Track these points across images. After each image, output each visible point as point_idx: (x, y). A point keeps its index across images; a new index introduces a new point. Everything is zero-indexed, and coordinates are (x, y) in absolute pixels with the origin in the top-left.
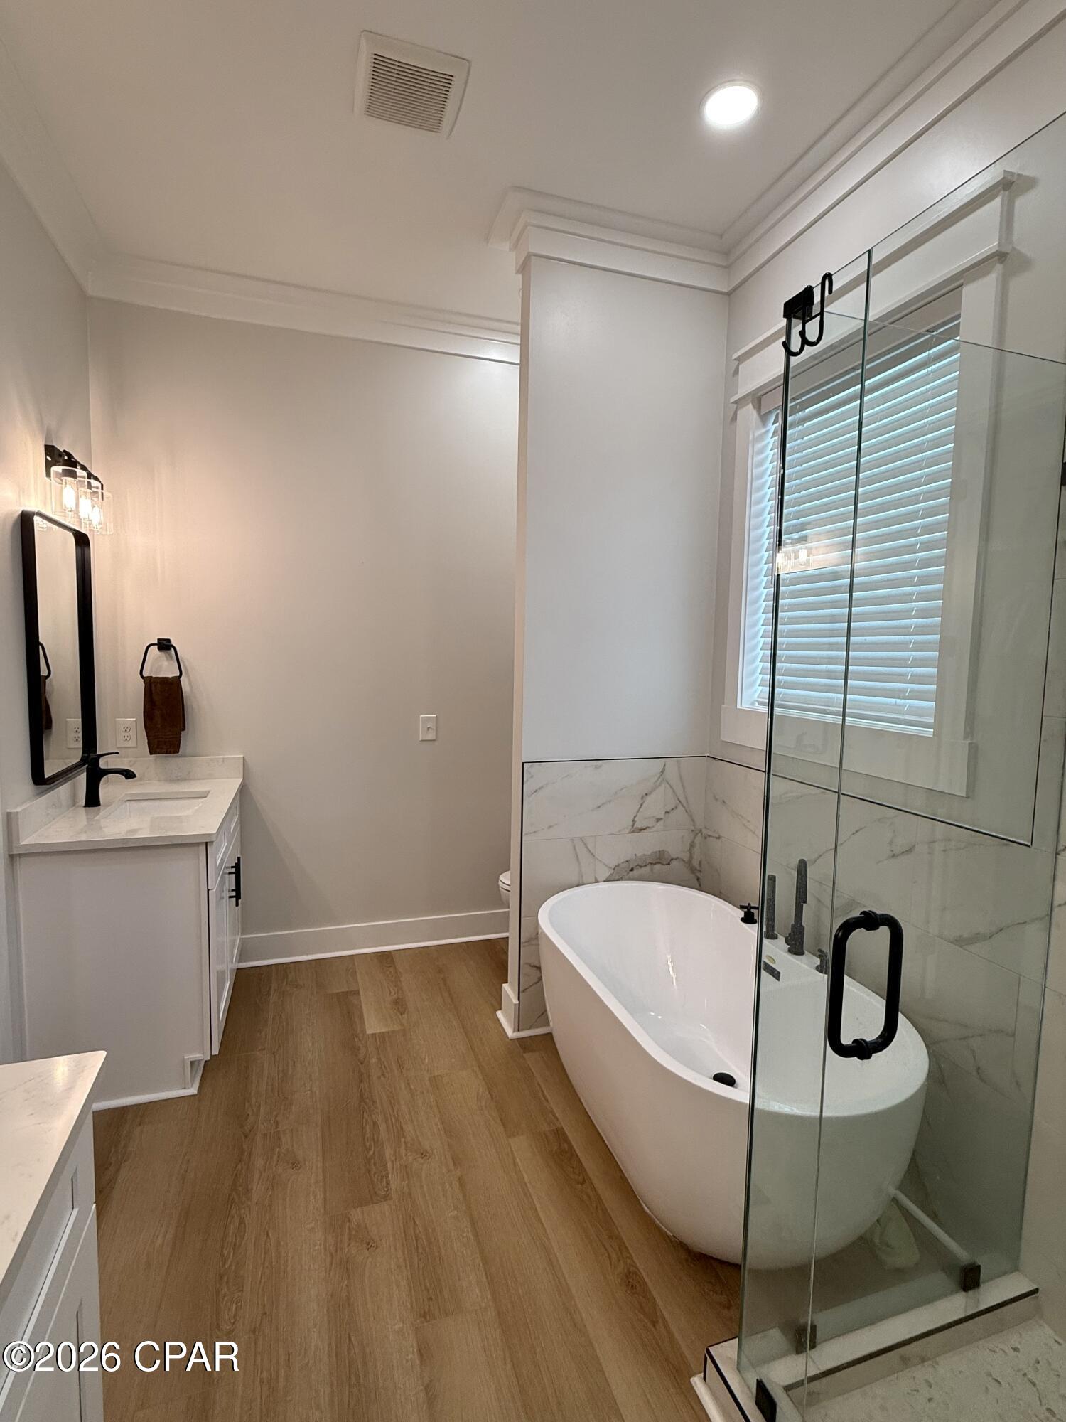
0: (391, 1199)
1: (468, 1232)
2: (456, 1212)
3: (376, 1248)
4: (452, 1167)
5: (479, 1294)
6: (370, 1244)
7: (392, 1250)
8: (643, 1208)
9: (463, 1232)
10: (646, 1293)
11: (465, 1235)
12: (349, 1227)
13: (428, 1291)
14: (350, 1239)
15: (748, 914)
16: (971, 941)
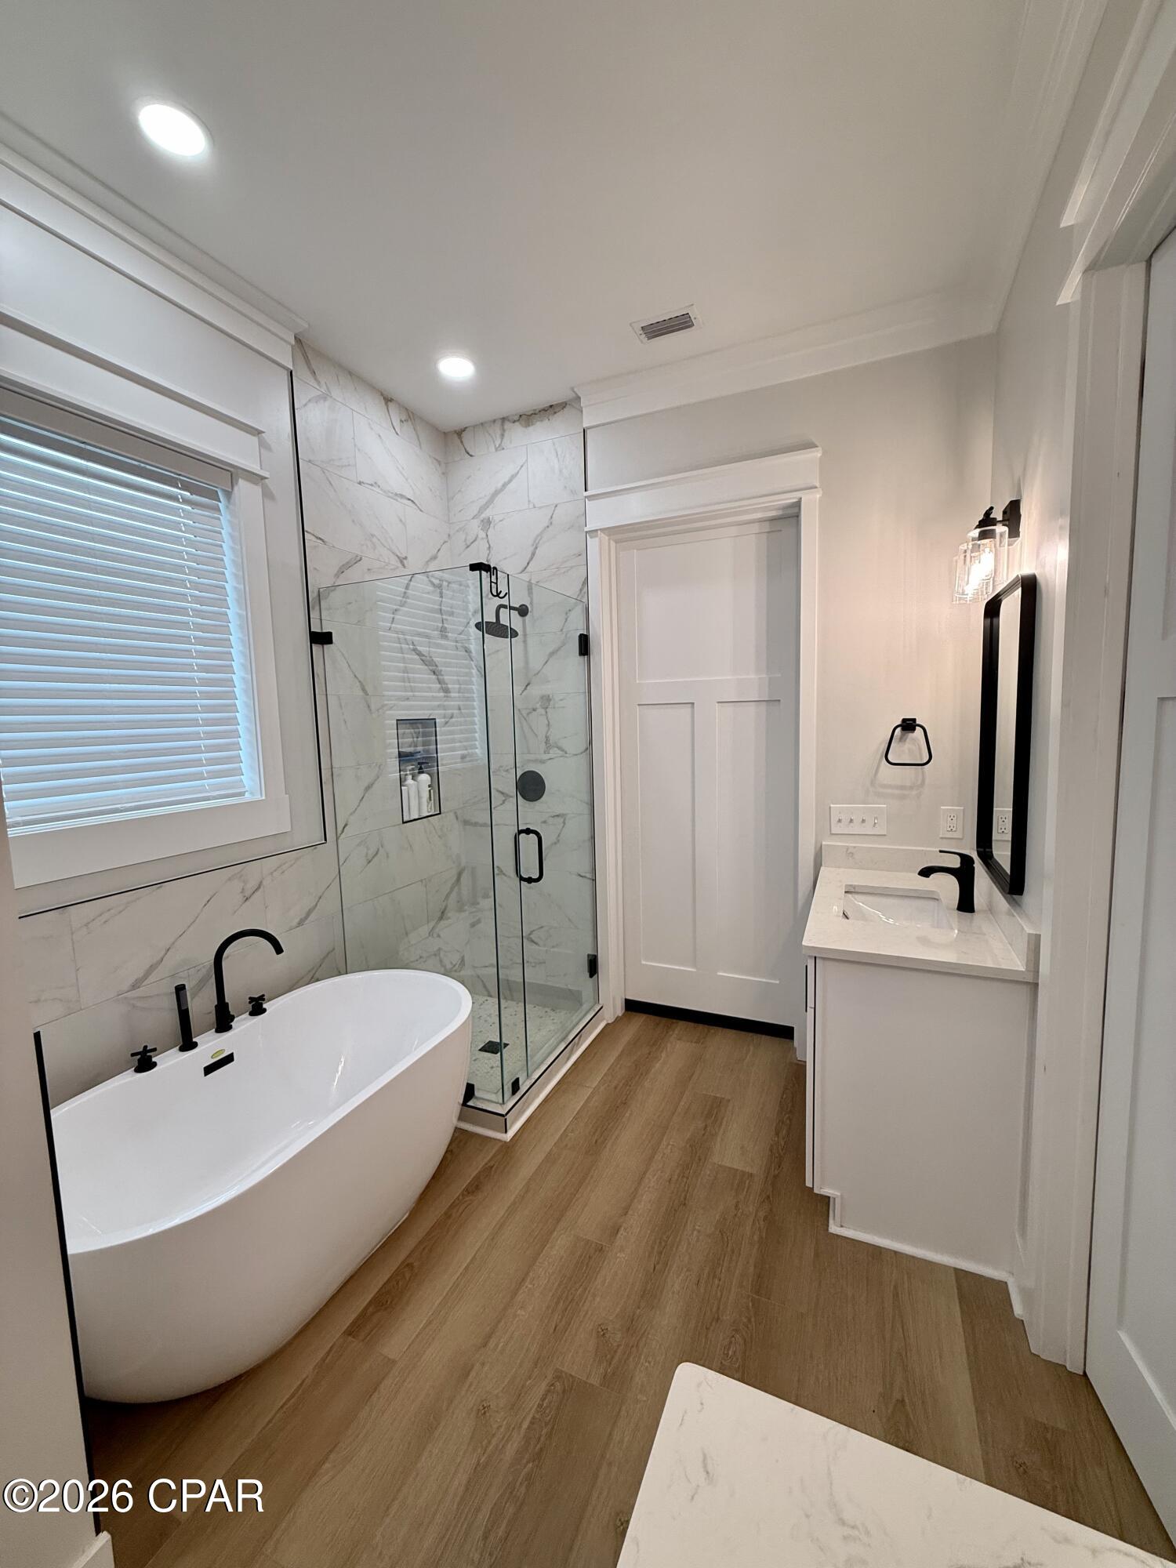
0: (557, 1370)
1: (527, 1287)
2: (519, 1312)
3: (600, 1325)
4: (477, 1366)
5: (560, 1239)
6: (602, 1333)
7: (590, 1313)
8: (406, 1219)
9: (530, 1289)
10: (477, 1177)
11: (530, 1286)
12: (610, 1366)
13: (587, 1264)
14: (615, 1352)
15: (144, 1063)
16: (306, 917)
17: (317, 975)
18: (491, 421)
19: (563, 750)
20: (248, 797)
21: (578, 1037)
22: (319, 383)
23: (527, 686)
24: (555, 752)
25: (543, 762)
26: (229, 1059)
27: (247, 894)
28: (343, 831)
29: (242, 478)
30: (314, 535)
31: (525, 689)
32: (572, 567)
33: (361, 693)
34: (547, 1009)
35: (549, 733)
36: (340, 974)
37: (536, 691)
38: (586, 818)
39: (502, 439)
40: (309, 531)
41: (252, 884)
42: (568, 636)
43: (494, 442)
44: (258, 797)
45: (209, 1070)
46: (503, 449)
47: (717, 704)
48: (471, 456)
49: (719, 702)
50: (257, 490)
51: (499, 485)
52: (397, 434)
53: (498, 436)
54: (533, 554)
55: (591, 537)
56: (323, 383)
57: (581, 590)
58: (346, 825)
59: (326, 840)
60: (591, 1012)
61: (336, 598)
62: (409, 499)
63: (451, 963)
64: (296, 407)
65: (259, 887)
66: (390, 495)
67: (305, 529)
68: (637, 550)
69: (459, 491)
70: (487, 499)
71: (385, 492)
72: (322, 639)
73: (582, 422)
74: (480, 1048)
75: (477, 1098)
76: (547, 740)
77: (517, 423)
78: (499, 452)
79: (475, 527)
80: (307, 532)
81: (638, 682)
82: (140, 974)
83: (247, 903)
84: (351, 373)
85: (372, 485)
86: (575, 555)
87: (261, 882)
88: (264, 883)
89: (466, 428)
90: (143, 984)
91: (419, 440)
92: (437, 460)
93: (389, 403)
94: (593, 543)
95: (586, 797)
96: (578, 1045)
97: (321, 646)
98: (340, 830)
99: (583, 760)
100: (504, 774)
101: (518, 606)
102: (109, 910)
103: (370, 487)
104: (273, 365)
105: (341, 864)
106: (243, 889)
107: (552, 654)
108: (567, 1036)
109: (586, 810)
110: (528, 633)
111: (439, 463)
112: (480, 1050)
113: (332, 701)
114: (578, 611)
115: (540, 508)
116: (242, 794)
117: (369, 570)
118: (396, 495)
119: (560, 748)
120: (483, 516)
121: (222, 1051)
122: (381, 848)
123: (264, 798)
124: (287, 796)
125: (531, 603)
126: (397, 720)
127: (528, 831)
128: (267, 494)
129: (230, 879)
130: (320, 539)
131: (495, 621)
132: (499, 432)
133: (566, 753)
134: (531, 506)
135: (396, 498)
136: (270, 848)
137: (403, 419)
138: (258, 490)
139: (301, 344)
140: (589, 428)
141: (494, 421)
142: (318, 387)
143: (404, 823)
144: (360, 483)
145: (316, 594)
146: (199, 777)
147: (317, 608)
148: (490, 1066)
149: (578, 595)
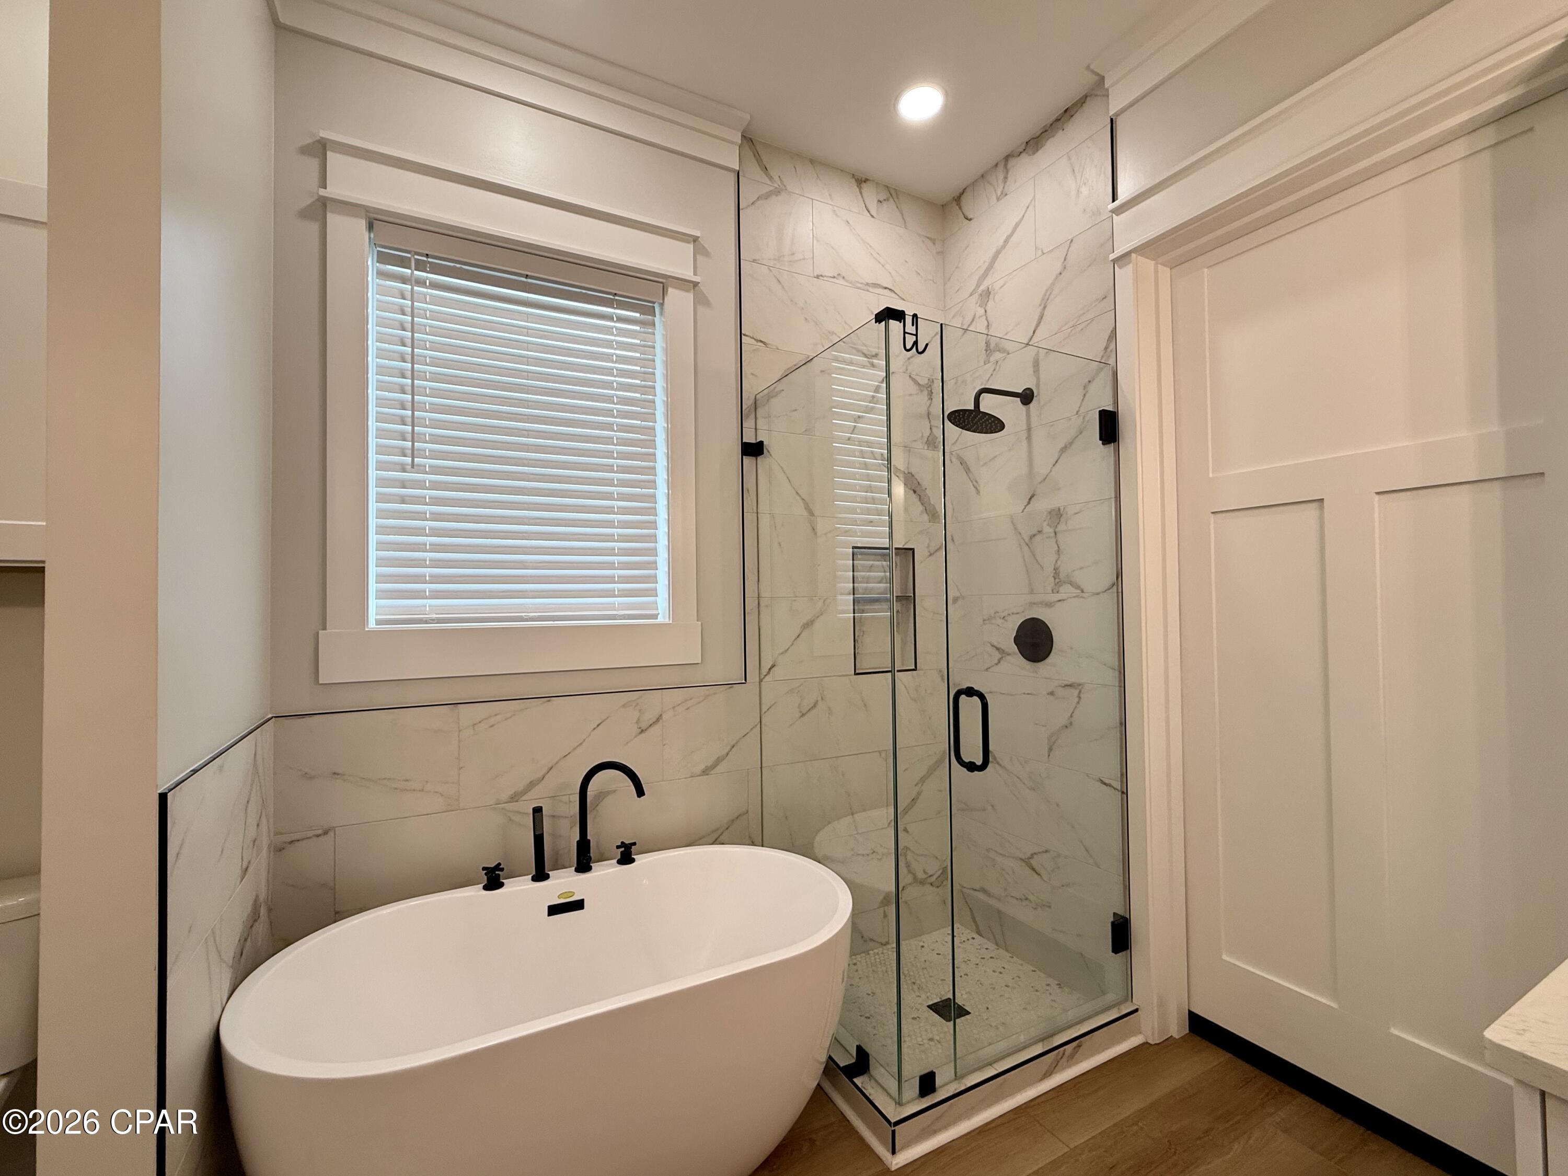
15: (493, 880)
16: (714, 766)
17: (722, 838)
18: (992, 168)
19: (1078, 587)
20: (660, 620)
21: (1075, 1044)
22: (771, 178)
23: (1030, 499)
24: (1067, 590)
25: (1049, 605)
26: (578, 905)
27: (644, 725)
28: (768, 673)
29: (671, 287)
30: (753, 338)
31: (1029, 503)
32: (1093, 319)
33: (805, 513)
34: (1050, 981)
35: (1059, 562)
36: (753, 844)
37: (1042, 505)
38: (1115, 692)
39: (1005, 182)
40: (747, 334)
41: (649, 717)
42: (1086, 419)
43: (995, 191)
44: (667, 621)
45: (554, 910)
46: (1006, 195)
47: (1377, 497)
48: (970, 220)
49: (1378, 493)
50: (688, 297)
51: (1001, 242)
52: (872, 216)
53: (1000, 181)
54: (1041, 317)
55: (1120, 267)
56: (776, 178)
57: (1106, 348)
58: (773, 666)
59: (746, 680)
60: (1115, 1010)
61: (776, 405)
62: (886, 288)
63: (925, 872)
64: (741, 207)
65: (658, 720)
66: (859, 285)
67: (743, 332)
68: (1208, 268)
69: (957, 268)
70: (986, 264)
71: (851, 283)
72: (753, 450)
73: (1108, 109)
74: (930, 1003)
75: (871, 1077)
76: (1056, 572)
77: (1023, 155)
78: (1002, 201)
79: (973, 307)
80: (744, 335)
81: (1211, 475)
82: (520, 786)
83: (643, 735)
84: (812, 161)
85: (834, 277)
86: (1097, 300)
87: (661, 715)
88: (664, 716)
89: (965, 189)
90: (524, 798)
91: (903, 219)
92: (928, 238)
93: (863, 185)
94: (1124, 275)
95: (1114, 661)
96: (1072, 1059)
97: (754, 458)
98: (764, 671)
99: (1109, 601)
100: (1000, 621)
101: (1020, 391)
102: (496, 715)
103: (832, 280)
104: (714, 168)
105: (763, 712)
106: (638, 719)
107: (1063, 450)
108: (1052, 1035)
109: (1111, 677)
110: (1033, 426)
111: (934, 241)
112: (929, 1006)
113: (765, 521)
114: (1104, 378)
115: (1050, 252)
116: (655, 617)
117: (822, 371)
118: (867, 284)
119: (1072, 584)
120: (982, 288)
121: (573, 894)
122: (820, 702)
123: (671, 622)
124: (700, 623)
125: (1038, 385)
126: (854, 548)
127: (970, 692)
128: (701, 300)
129: (624, 706)
130: (761, 341)
131: (972, 408)
132: (1001, 176)
133: (1083, 591)
134: (1040, 253)
135: (867, 287)
136: (673, 678)
137: (881, 199)
138: (690, 296)
139: (749, 140)
140: (1118, 114)
141: (996, 165)
142: (771, 184)
143: (856, 674)
144: (818, 277)
145: (752, 401)
146: (610, 594)
147: (753, 416)
148: (930, 1036)
149: (1102, 357)
